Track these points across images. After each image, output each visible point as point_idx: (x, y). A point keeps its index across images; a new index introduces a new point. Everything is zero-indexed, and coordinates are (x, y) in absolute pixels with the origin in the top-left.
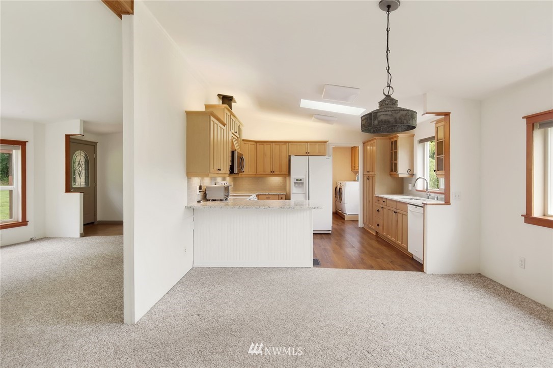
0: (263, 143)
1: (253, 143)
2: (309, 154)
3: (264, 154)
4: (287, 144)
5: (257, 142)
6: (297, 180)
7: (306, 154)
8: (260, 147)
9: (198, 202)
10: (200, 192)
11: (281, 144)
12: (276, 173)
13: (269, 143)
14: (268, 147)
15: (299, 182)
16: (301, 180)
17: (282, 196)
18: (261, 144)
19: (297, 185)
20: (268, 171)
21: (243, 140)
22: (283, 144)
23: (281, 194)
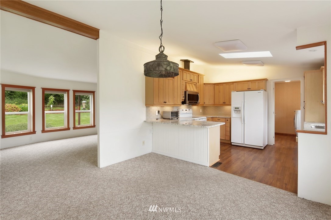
0: (218, 85)
1: (212, 85)
2: (250, 90)
3: (219, 92)
4: (234, 83)
5: (214, 84)
6: (236, 108)
7: (248, 90)
8: (217, 87)
9: (157, 119)
10: (158, 114)
11: (229, 84)
12: (226, 103)
13: (222, 84)
14: (221, 87)
15: (237, 109)
16: (238, 108)
17: (228, 119)
18: (217, 85)
19: (236, 112)
20: (221, 102)
21: (204, 84)
22: (231, 84)
23: (227, 117)
